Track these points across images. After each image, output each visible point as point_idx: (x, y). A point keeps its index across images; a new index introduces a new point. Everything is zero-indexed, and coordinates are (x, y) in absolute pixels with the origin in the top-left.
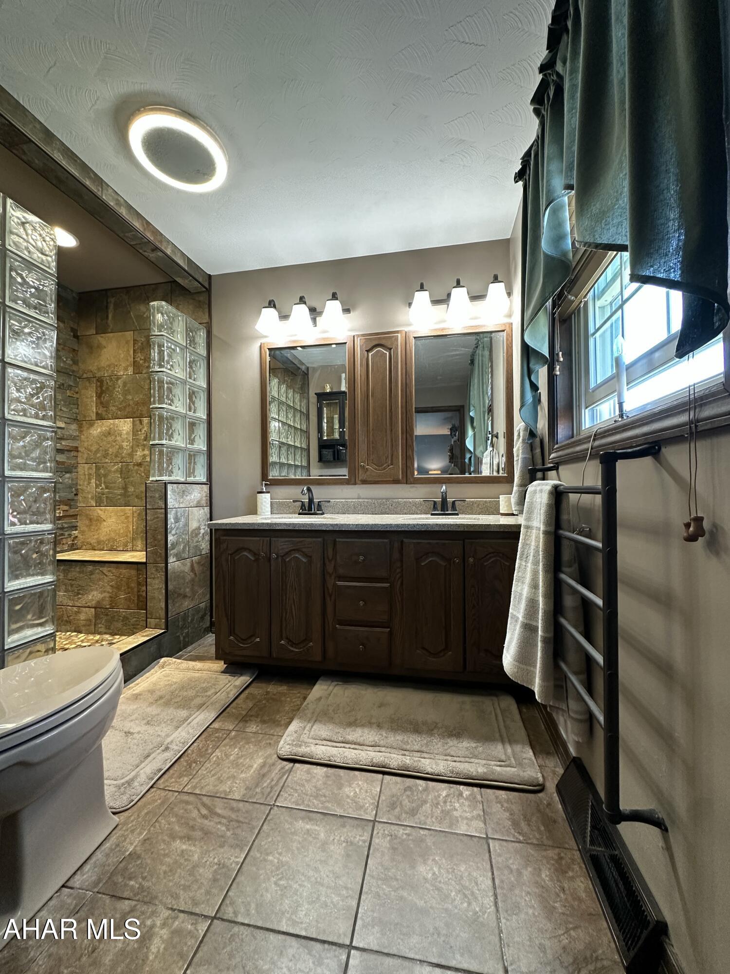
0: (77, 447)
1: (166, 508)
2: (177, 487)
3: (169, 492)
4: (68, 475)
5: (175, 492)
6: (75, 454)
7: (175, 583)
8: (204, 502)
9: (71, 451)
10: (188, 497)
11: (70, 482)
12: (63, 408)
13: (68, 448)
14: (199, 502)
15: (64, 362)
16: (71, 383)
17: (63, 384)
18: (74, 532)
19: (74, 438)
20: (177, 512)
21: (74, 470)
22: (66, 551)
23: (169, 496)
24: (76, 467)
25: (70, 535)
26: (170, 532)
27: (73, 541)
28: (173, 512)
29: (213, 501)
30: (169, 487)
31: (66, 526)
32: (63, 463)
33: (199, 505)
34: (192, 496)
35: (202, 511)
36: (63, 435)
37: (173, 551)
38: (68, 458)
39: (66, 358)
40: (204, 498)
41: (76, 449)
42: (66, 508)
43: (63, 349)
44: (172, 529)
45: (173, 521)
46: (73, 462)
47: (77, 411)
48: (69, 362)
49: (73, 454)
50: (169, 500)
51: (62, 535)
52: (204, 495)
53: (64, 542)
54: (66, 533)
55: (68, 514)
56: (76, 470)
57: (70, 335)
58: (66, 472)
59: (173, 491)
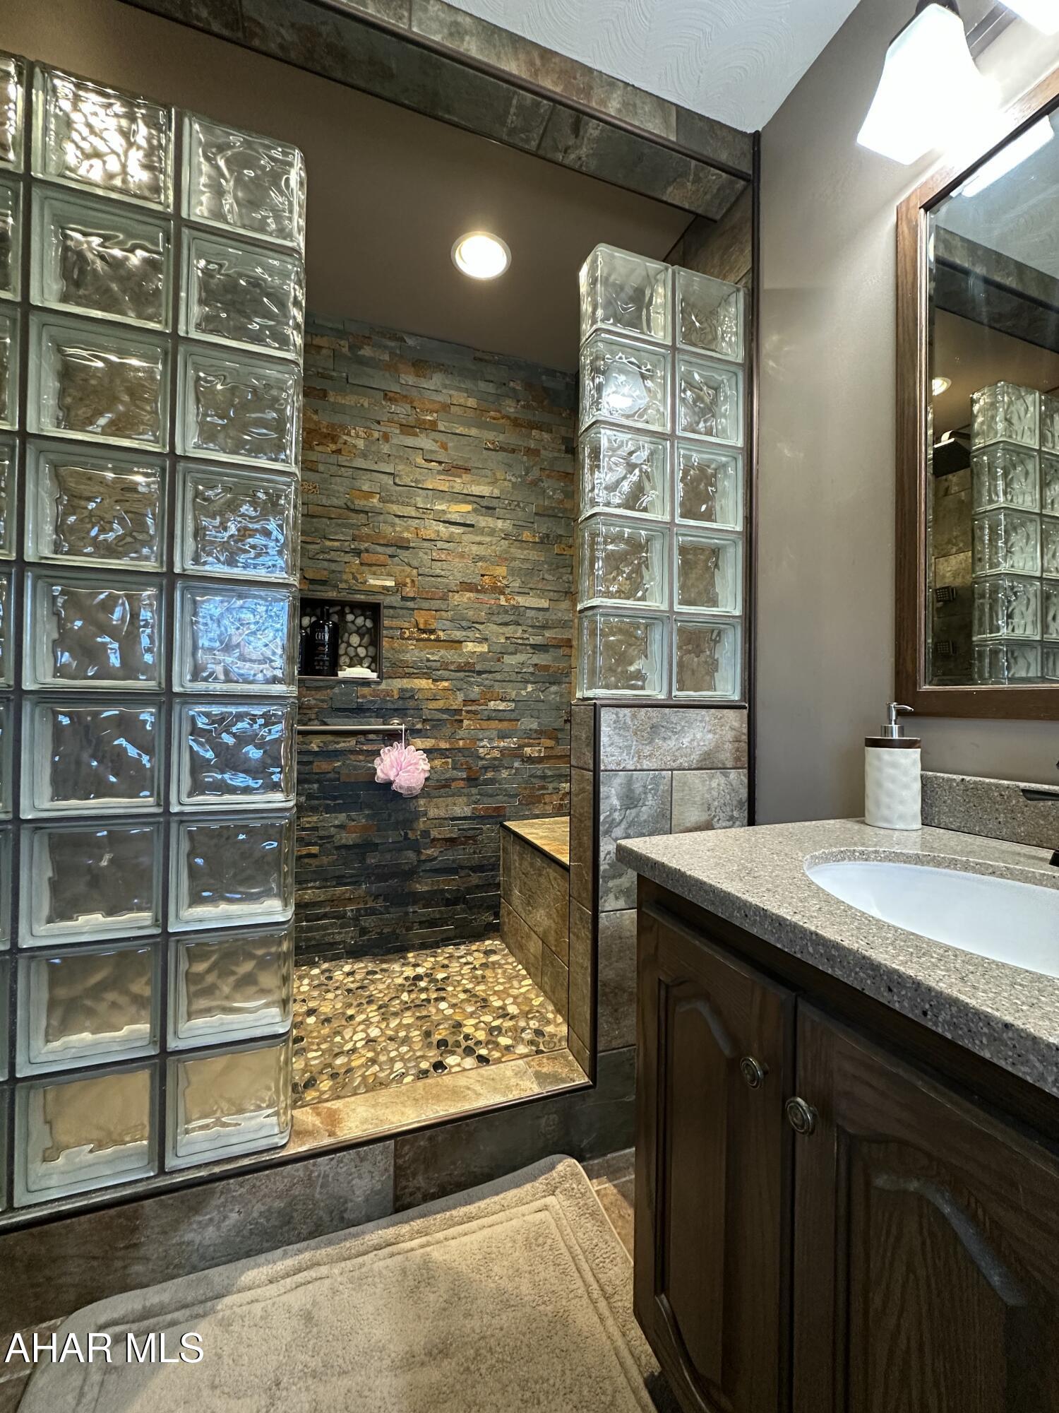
0: (569, 640)
1: (596, 770)
2: (634, 716)
3: (605, 730)
4: (554, 688)
5: (626, 728)
6: (567, 651)
7: (620, 965)
8: (727, 756)
9: (560, 647)
10: (672, 743)
11: (558, 699)
12: (547, 576)
13: (554, 642)
14: (707, 755)
15: (550, 497)
16: (560, 532)
17: (548, 536)
18: (564, 785)
19: (565, 625)
20: (630, 782)
21: (565, 680)
22: (549, 816)
23: (604, 739)
24: (568, 674)
25: (557, 790)
26: (608, 832)
27: (562, 799)
28: (620, 779)
29: (760, 752)
30: (606, 716)
31: (550, 773)
32: (546, 668)
33: (708, 764)
34: (686, 741)
35: (718, 781)
36: (547, 620)
37: (617, 882)
38: (555, 659)
39: (554, 491)
40: (728, 746)
41: (568, 643)
42: (550, 743)
43: (548, 476)
44: (613, 824)
45: (615, 802)
46: (562, 665)
47: (571, 578)
48: (559, 496)
49: (561, 651)
50: (604, 751)
51: (544, 788)
52: (730, 735)
53: (547, 800)
54: (551, 786)
55: (554, 753)
56: (567, 680)
57: (559, 450)
58: (552, 683)
59: (620, 726)
